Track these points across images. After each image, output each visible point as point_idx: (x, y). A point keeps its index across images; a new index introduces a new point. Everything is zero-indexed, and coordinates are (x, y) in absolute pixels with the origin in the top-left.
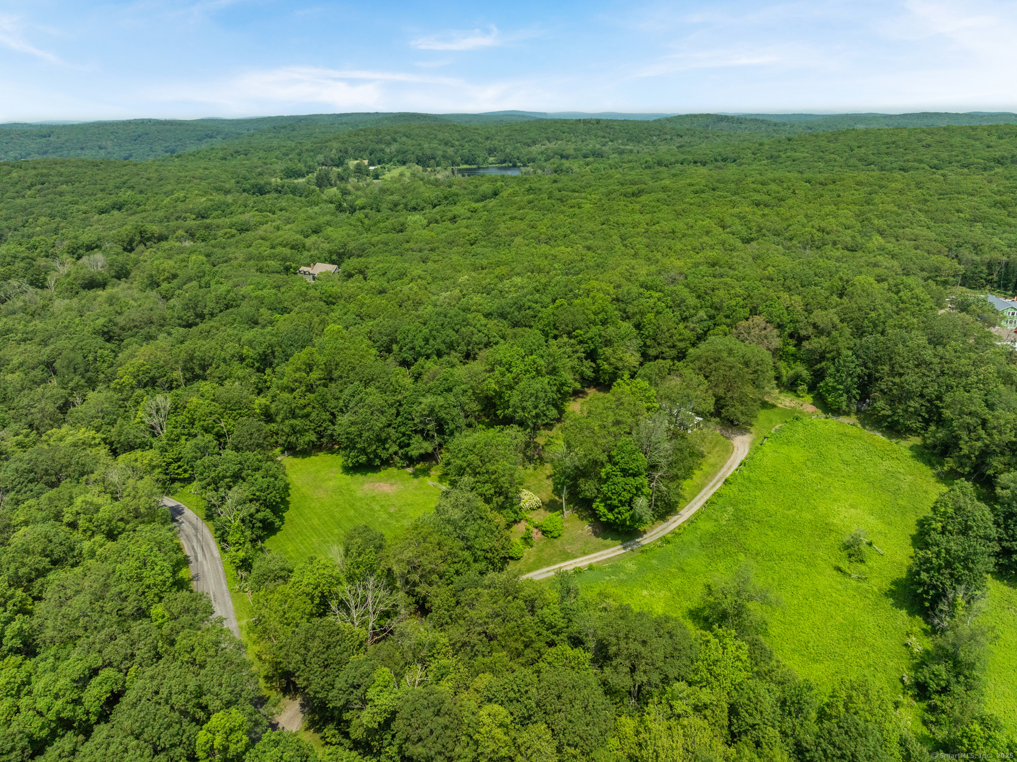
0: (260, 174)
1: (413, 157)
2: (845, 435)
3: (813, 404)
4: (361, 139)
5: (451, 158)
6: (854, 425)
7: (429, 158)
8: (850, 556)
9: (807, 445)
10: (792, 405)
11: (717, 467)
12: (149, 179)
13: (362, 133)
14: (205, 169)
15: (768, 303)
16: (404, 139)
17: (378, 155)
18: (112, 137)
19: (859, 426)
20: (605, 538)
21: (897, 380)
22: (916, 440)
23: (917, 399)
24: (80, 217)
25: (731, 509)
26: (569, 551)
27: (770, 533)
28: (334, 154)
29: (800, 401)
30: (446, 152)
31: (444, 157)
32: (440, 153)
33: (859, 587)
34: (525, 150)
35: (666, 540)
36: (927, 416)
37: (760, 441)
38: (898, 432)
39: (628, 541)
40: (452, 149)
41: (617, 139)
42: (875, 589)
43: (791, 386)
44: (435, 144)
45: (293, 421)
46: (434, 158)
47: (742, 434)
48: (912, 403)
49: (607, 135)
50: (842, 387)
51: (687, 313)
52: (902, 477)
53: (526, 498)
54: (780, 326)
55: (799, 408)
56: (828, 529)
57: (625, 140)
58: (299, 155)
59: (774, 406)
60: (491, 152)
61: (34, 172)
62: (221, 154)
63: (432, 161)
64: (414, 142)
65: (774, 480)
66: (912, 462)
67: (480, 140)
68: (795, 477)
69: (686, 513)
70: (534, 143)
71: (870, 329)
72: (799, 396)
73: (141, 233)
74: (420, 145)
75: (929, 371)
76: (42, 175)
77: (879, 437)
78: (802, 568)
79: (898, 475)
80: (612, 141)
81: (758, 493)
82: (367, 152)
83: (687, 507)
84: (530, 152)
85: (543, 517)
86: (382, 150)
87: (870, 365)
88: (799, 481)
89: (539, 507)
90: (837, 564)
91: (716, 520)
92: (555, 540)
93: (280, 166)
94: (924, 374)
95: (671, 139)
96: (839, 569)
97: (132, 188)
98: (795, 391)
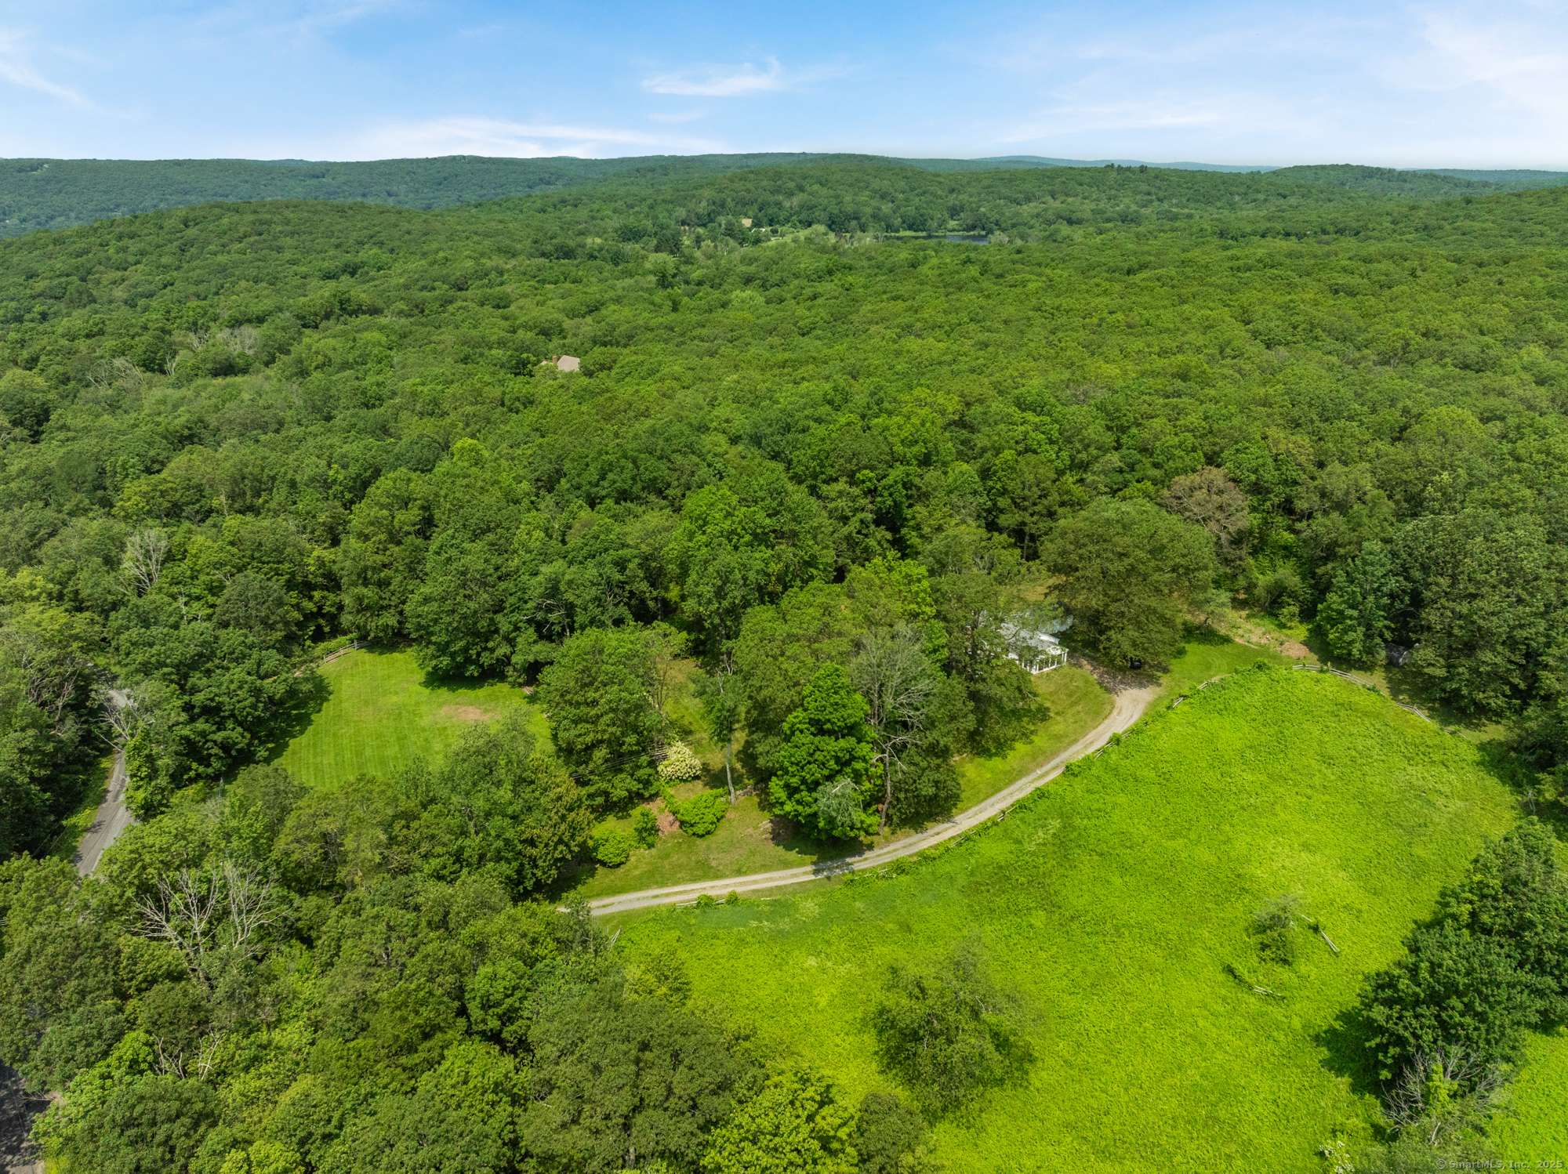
0: (581, 233)
1: (823, 216)
2: (1349, 707)
3: (1305, 643)
4: (750, 186)
5: (886, 218)
6: (1373, 689)
7: (849, 218)
8: (1264, 947)
9: (1261, 719)
10: (1263, 641)
11: (1062, 741)
12: (409, 233)
13: (752, 176)
14: (501, 222)
15: (1239, 446)
16: (816, 187)
17: (770, 211)
18: (408, 178)
19: (1385, 692)
20: (788, 848)
21: (1464, 608)
22: (1495, 732)
23: (1499, 648)
24: (294, 283)
25: (1055, 824)
26: (714, 864)
27: (1117, 881)
28: (703, 208)
29: (1281, 635)
30: (879, 209)
31: (875, 217)
32: (868, 210)
33: (1262, 1015)
34: (1009, 211)
35: (900, 868)
36: (1522, 686)
37: (1166, 703)
38: (1463, 711)
39: (831, 859)
40: (890, 205)
41: (1169, 198)
42: (1297, 1023)
43: (1271, 605)
44: (863, 197)
45: (361, 590)
46: (857, 219)
47: (1141, 685)
48: (1487, 656)
49: (1153, 190)
50: (1355, 613)
51: (1084, 456)
52: (1440, 802)
53: (673, 757)
54: (1258, 489)
55: (1274, 648)
56: (1237, 885)
57: (1184, 200)
58: (651, 207)
59: (1226, 640)
60: (954, 212)
61: (252, 217)
62: (538, 205)
63: (854, 223)
64: (831, 192)
65: (1165, 777)
66: (1473, 775)
67: (940, 192)
68: (1211, 778)
69: (965, 821)
70: (1028, 200)
71: (1437, 505)
72: (1282, 626)
73: (341, 303)
74: (837, 197)
75: (1532, 595)
76: (262, 223)
77: (1421, 718)
78: (1156, 958)
79: (1434, 798)
80: (1160, 200)
81: (1122, 799)
82: (755, 207)
83: (974, 809)
84: (1017, 214)
85: (693, 798)
86: (779, 204)
87: (1417, 574)
88: (1216, 786)
89: (696, 778)
90: (1229, 960)
91: (1018, 842)
92: (699, 841)
93: (614, 223)
94: (1520, 601)
95: (1266, 200)
96: (1230, 970)
97: (381, 244)
98: (1276, 616)
